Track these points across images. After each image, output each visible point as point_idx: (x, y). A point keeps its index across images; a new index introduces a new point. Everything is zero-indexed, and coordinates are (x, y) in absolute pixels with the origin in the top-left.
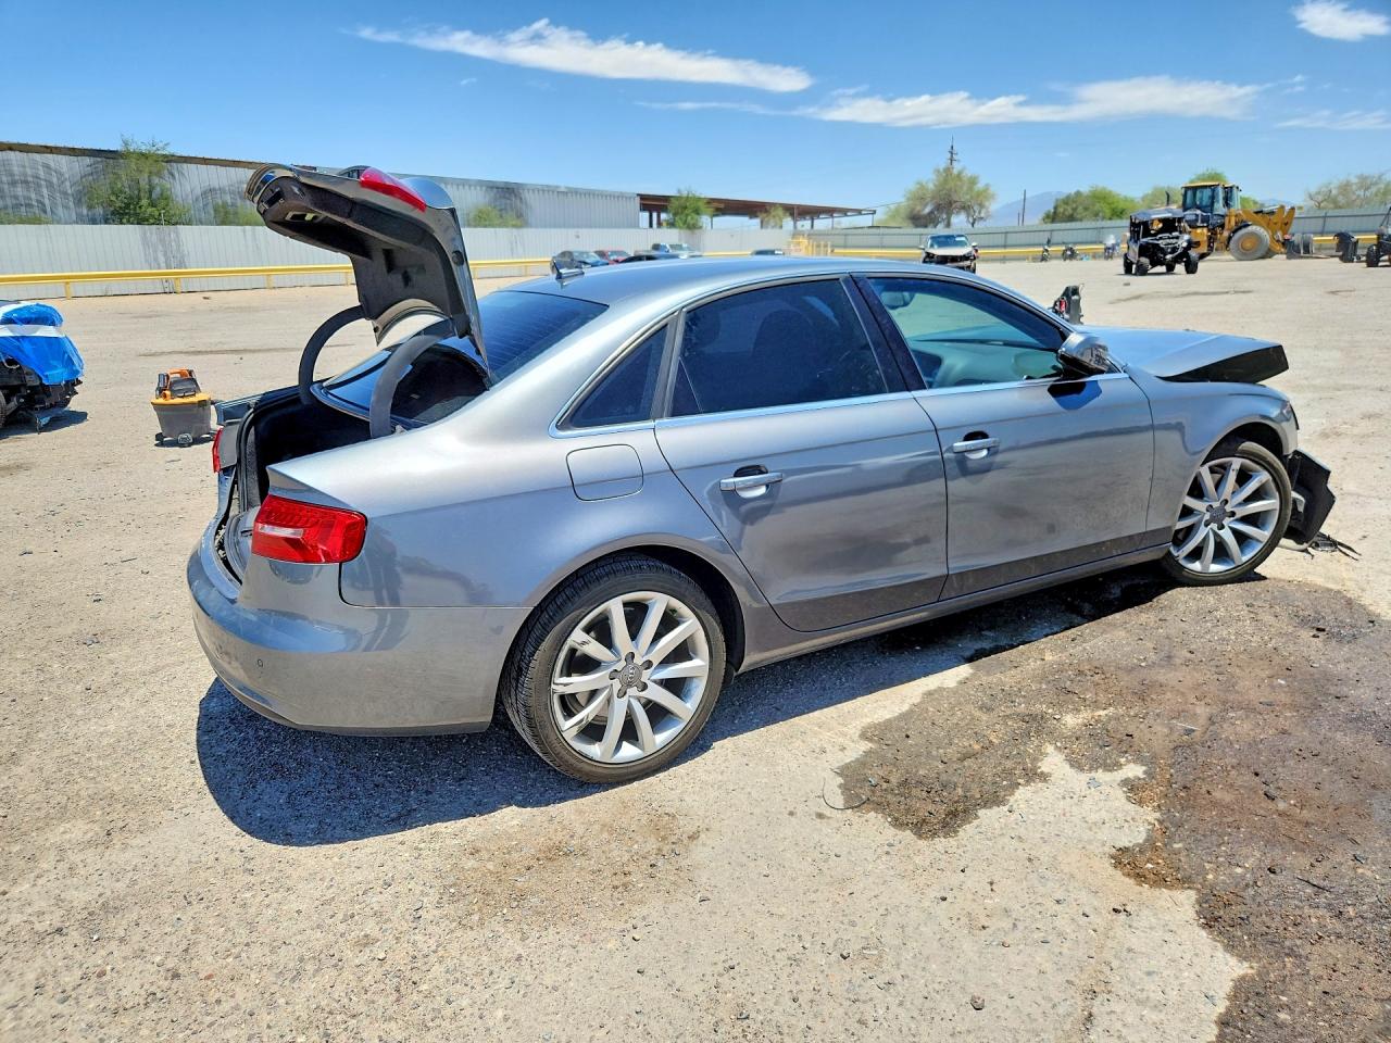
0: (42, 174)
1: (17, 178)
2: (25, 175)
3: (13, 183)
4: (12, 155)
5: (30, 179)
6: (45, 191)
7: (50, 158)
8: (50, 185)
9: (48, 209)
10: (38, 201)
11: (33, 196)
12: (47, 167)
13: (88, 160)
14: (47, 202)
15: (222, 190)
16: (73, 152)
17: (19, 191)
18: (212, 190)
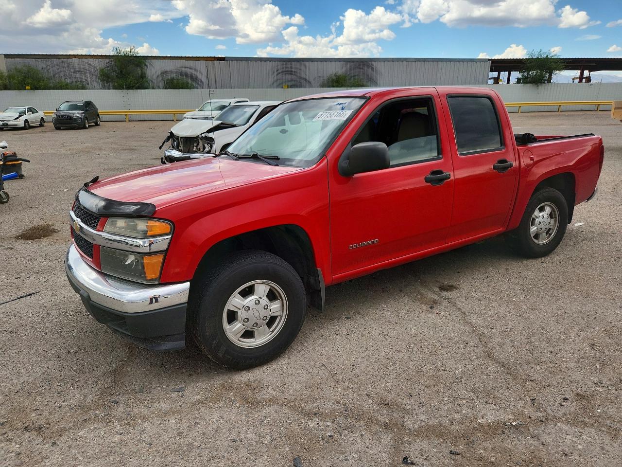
0: (87, 68)
1: (77, 70)
2: (80, 68)
3: (75, 72)
4: (76, 60)
5: (82, 70)
6: (88, 75)
7: (91, 61)
8: (90, 72)
9: (90, 83)
10: (86, 80)
11: (84, 77)
12: (89, 64)
13: (107, 61)
14: (89, 80)
15: (171, 72)
16: (101, 57)
17: (78, 75)
18: (166, 72)
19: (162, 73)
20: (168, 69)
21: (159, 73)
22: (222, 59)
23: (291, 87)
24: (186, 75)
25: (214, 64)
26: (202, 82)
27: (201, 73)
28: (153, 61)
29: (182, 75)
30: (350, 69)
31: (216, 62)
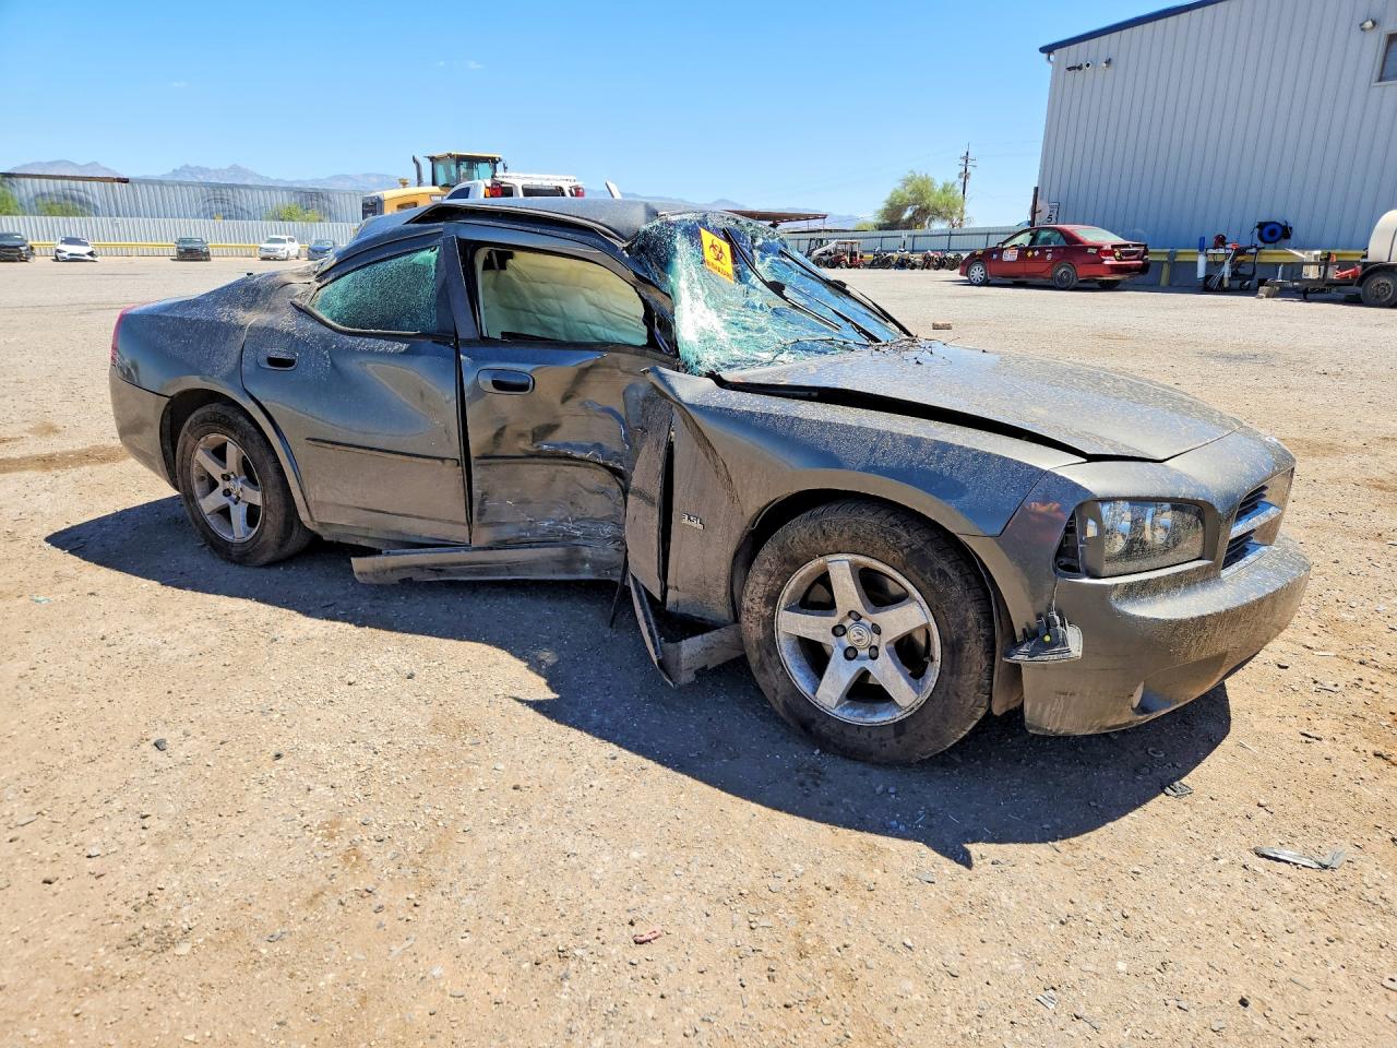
18: (43, 195)
19: (37, 196)
20: (45, 190)
21: (32, 195)
22: (126, 181)
23: (231, 217)
24: (73, 198)
25: (113, 187)
26: (96, 206)
27: (94, 196)
28: (22, 180)
29: (65, 197)
30: (301, 201)
31: (116, 184)
